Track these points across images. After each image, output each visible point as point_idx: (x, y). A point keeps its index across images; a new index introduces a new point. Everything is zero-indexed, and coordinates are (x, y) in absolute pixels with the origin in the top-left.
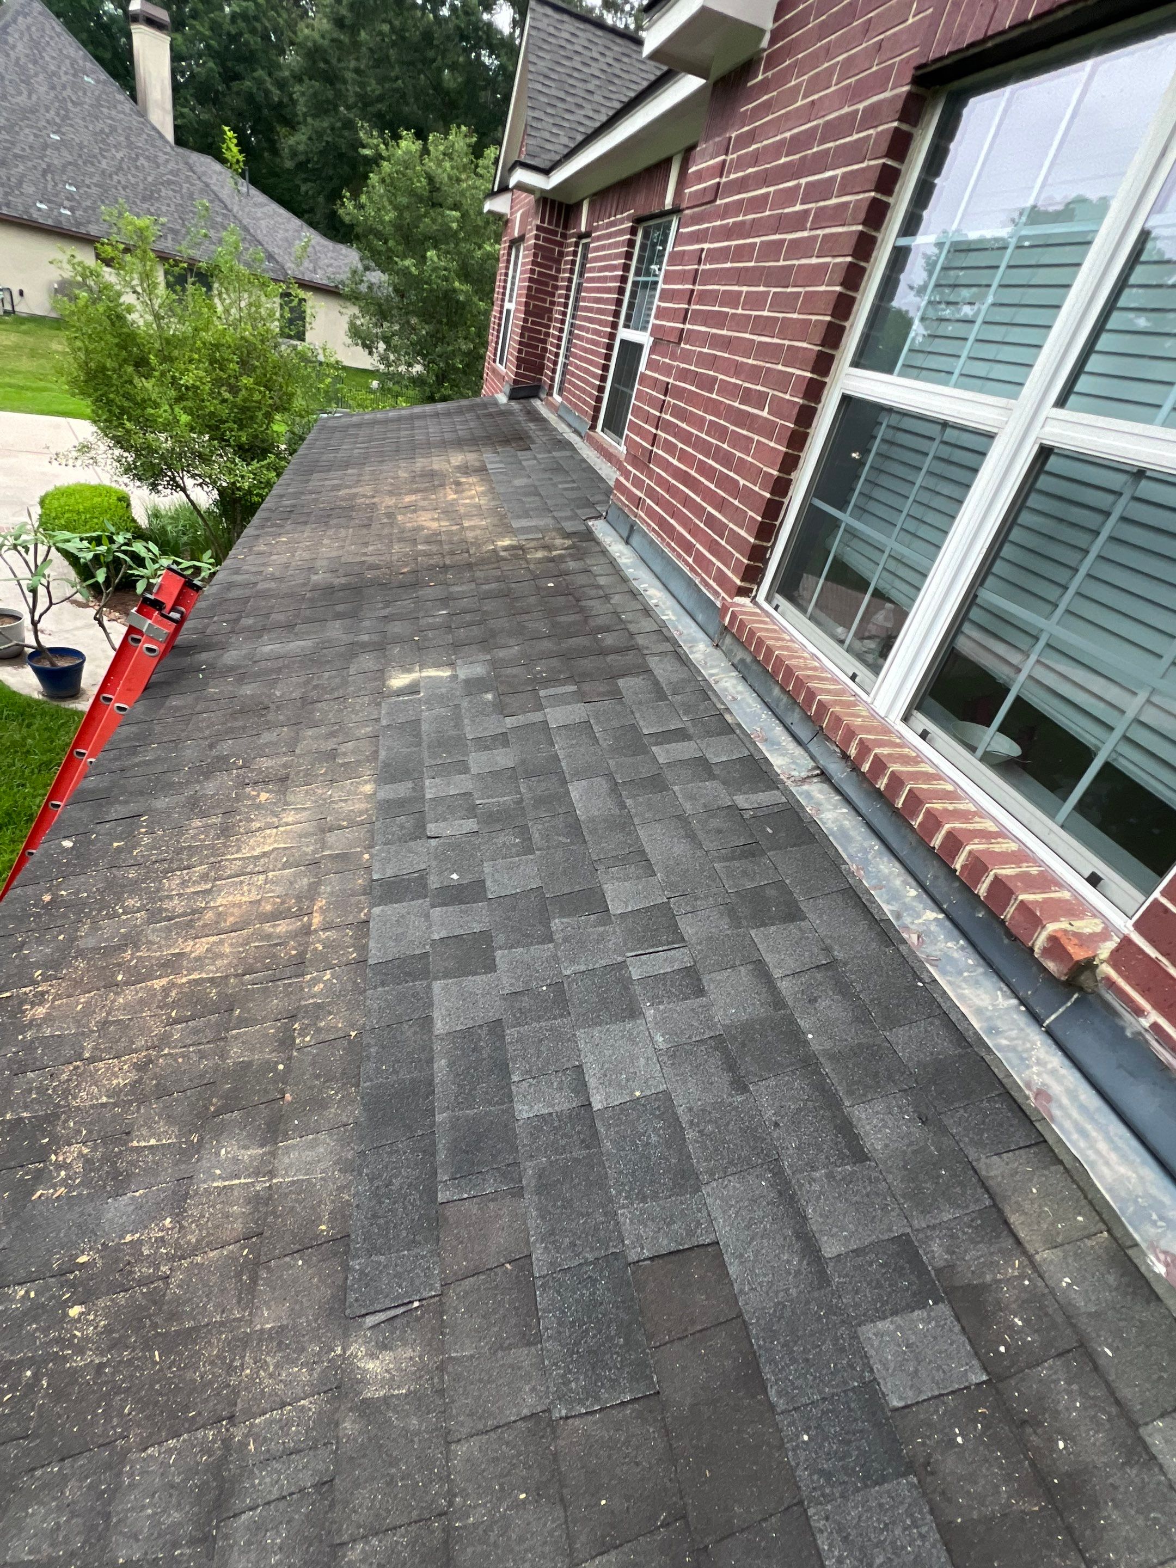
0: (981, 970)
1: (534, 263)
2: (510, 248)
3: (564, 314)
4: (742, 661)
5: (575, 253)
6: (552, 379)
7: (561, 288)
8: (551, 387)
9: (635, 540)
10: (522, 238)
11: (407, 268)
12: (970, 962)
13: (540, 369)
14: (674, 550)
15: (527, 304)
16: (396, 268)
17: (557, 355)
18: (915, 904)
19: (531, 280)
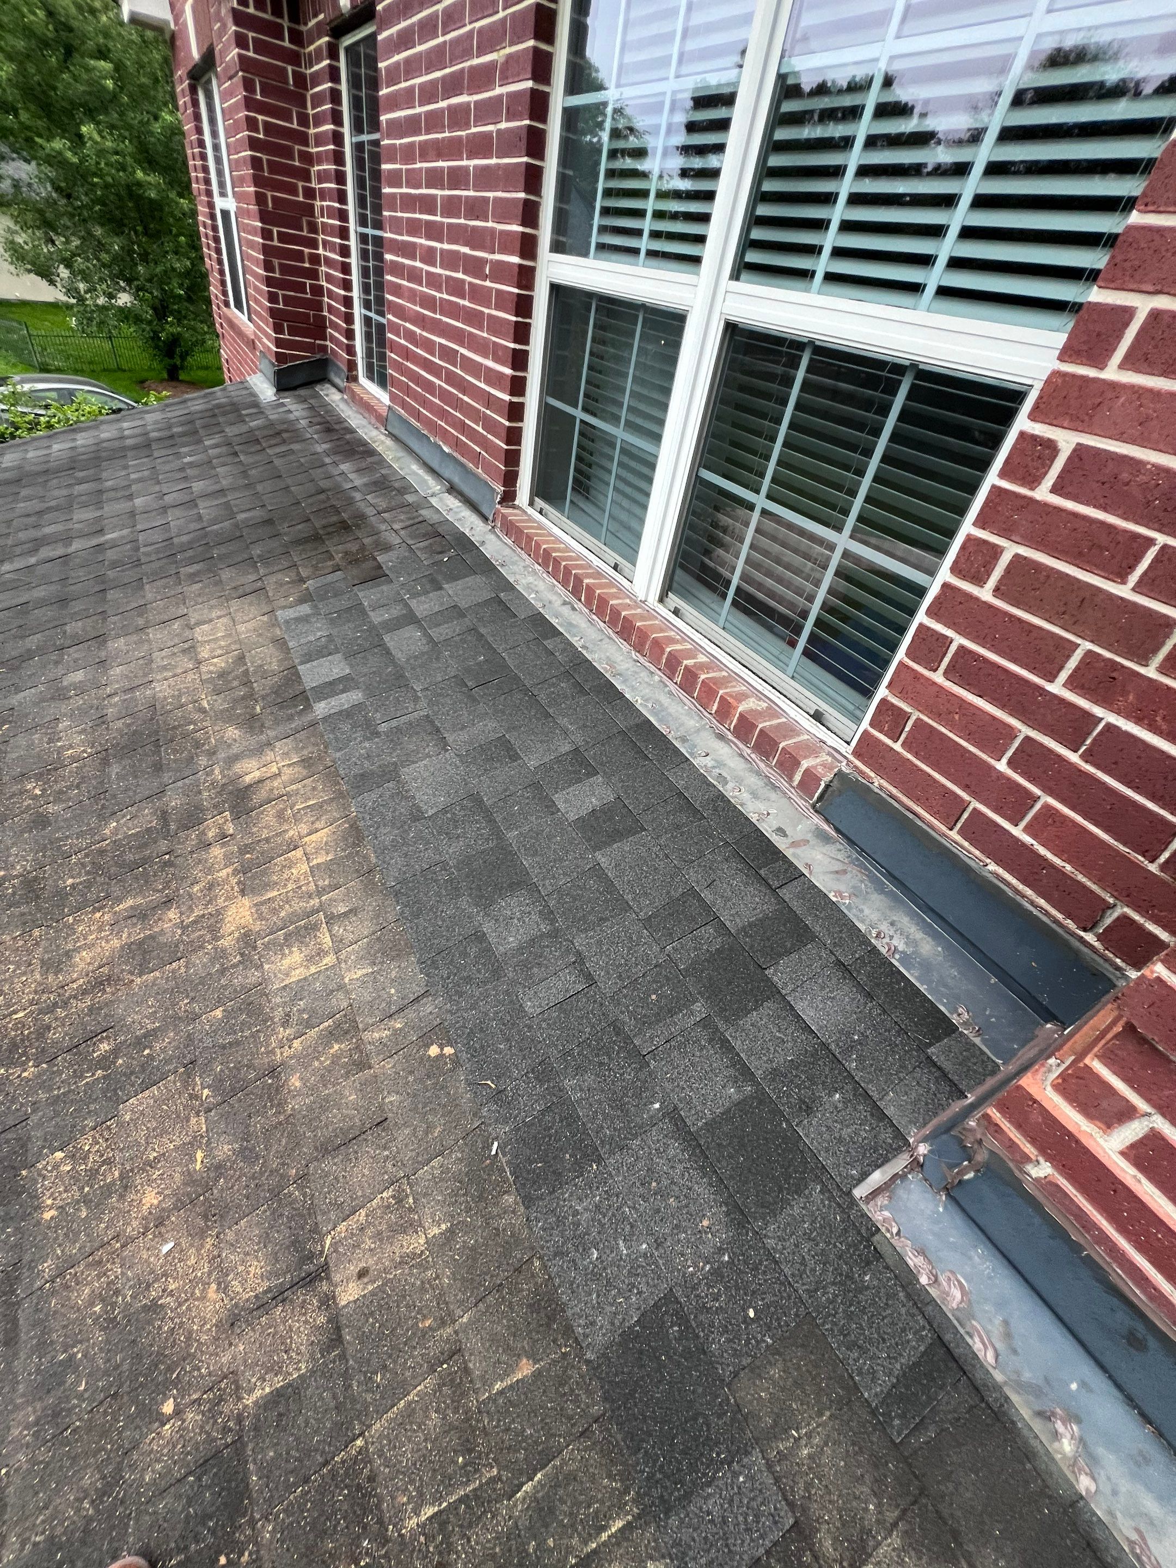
1: (249, 103)
2: (193, 90)
3: (343, 215)
5: (334, 74)
6: (350, 350)
7: (319, 159)
8: (352, 365)
10: (209, 60)
11: (60, 153)
13: (319, 329)
15: (260, 199)
16: (41, 153)
17: (348, 302)
19: (253, 144)
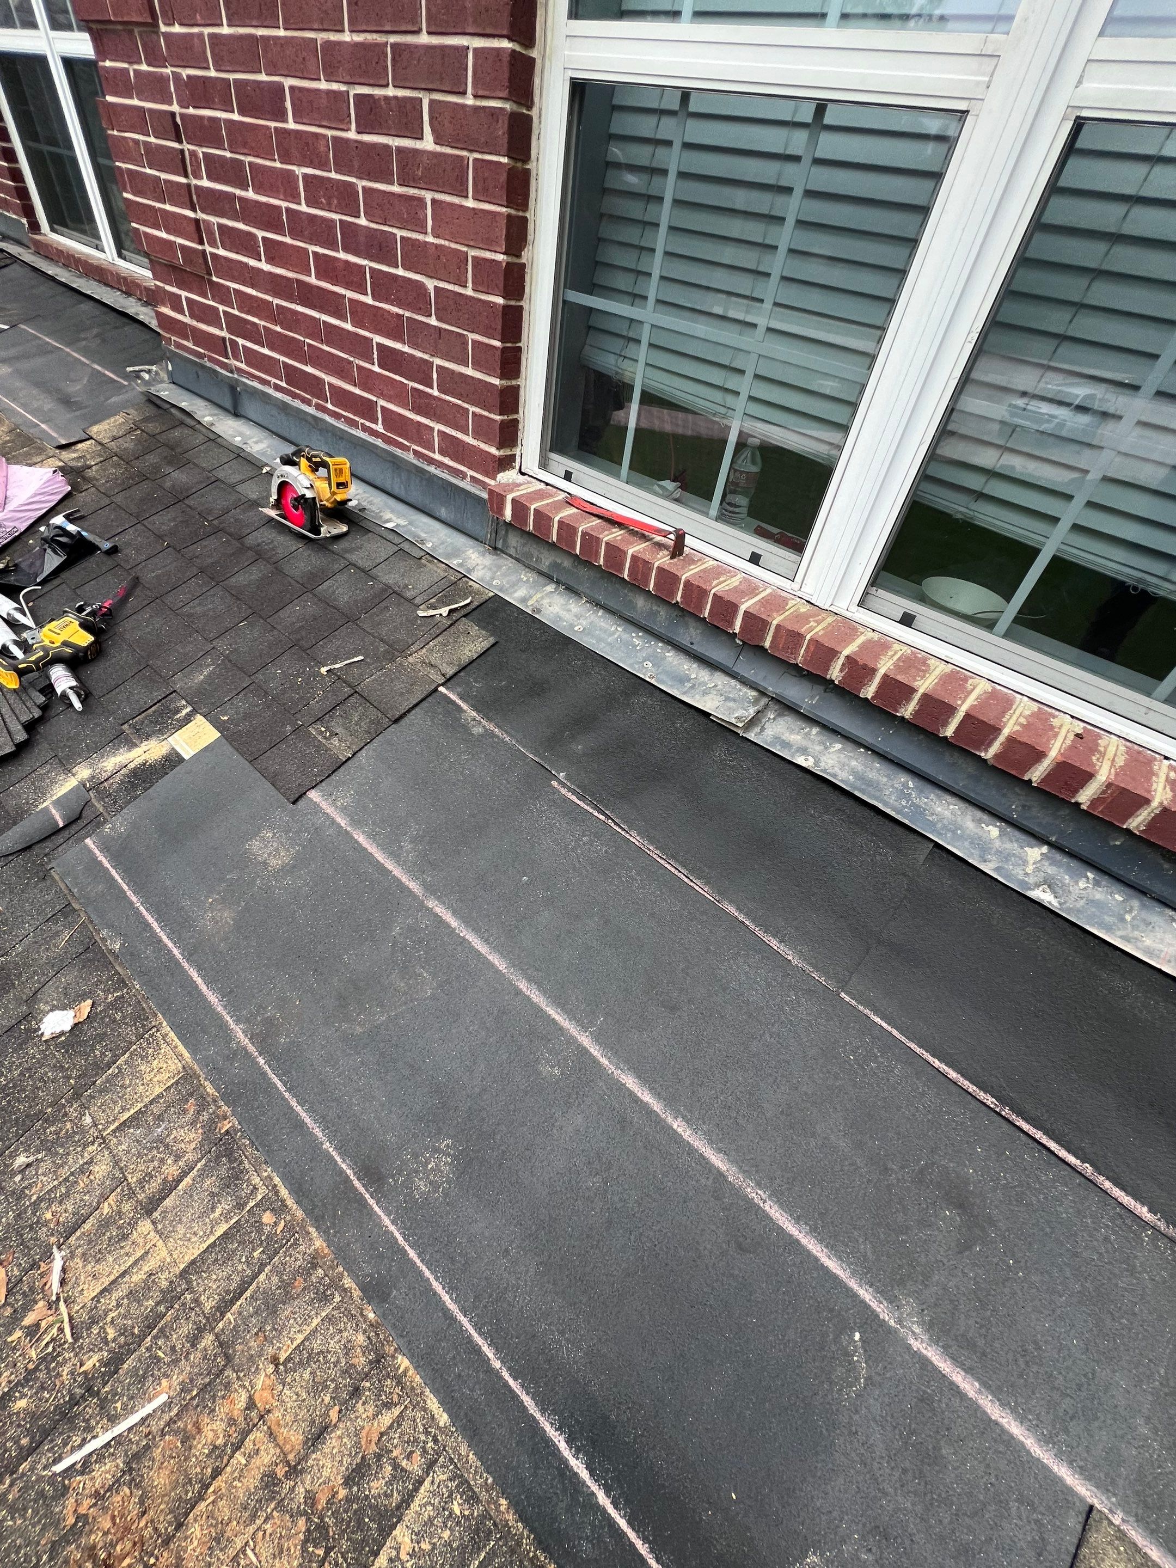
0: (1136, 903)
4: (555, 565)
9: (250, 408)
12: (1119, 898)
14: (337, 416)
18: (1008, 845)
